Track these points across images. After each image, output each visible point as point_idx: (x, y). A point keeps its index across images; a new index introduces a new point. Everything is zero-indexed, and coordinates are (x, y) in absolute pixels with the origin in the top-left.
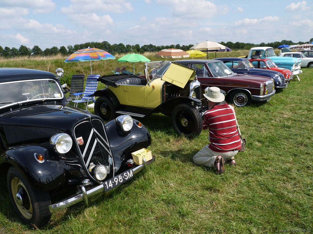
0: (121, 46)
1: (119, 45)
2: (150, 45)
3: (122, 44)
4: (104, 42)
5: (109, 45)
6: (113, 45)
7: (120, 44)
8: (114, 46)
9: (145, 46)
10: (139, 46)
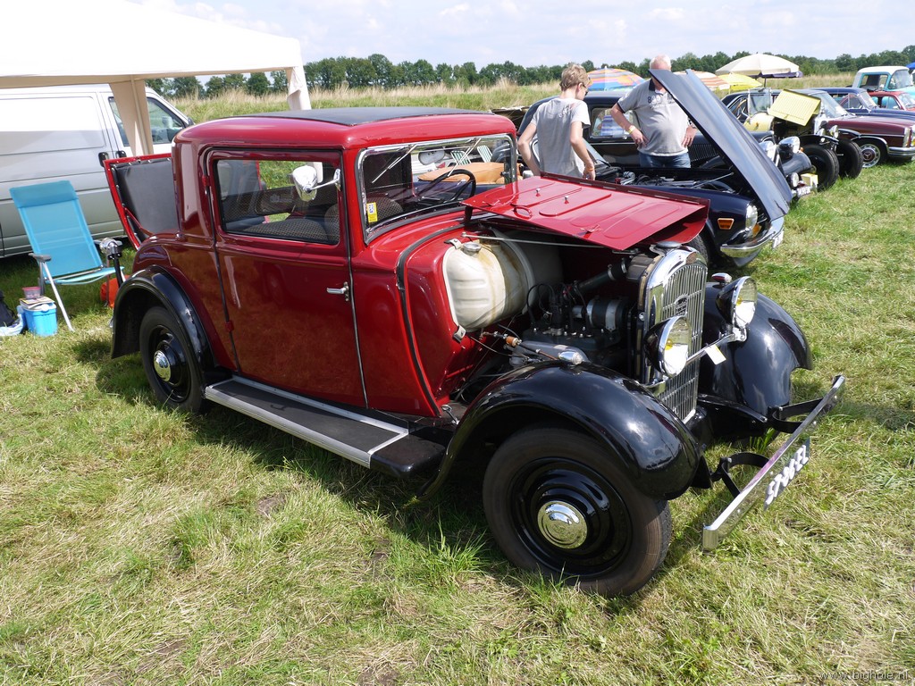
0: (421, 67)
1: (416, 65)
2: (505, 65)
3: (426, 62)
4: (374, 56)
5: (388, 65)
6: (400, 65)
7: (420, 62)
8: (403, 68)
9: (492, 67)
10: (474, 69)
